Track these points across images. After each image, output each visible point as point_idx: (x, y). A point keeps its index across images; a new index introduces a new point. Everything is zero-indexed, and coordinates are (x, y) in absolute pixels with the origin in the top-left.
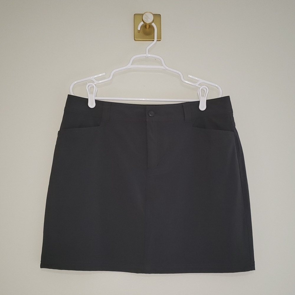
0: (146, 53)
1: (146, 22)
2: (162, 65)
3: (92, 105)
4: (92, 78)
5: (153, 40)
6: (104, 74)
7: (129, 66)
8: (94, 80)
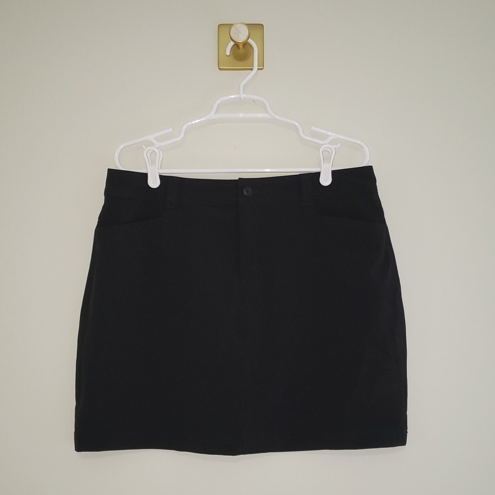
0: (239, 93)
1: (236, 40)
2: (267, 112)
3: (154, 182)
4: (151, 138)
5: (252, 69)
6: (171, 130)
7: (212, 115)
8: (154, 141)
